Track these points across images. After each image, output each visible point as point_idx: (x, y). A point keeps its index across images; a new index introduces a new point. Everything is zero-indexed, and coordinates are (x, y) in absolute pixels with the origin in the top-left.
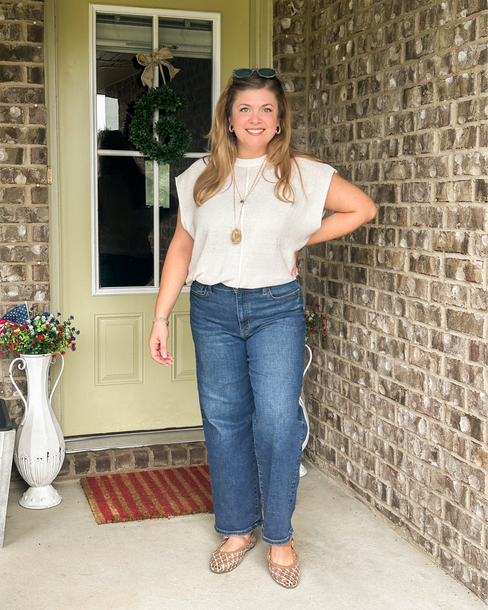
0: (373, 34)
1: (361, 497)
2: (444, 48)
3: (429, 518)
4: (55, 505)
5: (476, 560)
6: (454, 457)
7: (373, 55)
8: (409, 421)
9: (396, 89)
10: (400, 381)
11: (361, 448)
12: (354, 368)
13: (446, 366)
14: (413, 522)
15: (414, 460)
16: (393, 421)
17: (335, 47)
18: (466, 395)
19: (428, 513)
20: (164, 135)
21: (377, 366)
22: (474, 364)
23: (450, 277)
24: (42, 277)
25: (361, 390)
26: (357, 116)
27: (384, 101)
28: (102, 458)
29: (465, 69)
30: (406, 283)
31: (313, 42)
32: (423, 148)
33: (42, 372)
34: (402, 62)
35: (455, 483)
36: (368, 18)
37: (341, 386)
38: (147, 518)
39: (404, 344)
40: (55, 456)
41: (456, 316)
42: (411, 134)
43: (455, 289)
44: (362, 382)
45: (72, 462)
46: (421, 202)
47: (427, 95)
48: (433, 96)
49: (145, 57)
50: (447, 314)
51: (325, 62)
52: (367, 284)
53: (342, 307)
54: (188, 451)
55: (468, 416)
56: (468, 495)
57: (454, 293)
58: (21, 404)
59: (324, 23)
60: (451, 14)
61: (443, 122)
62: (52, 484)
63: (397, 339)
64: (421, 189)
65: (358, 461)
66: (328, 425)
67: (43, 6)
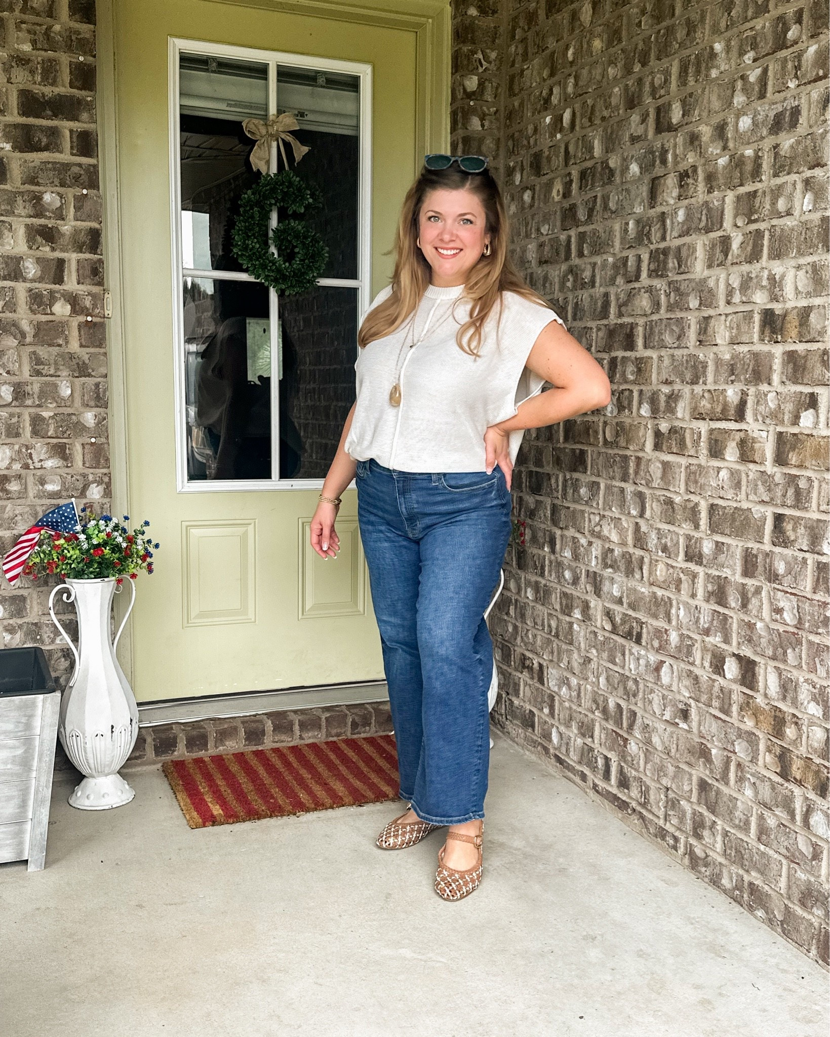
0: (605, 97)
1: (571, 775)
2: (716, 112)
3: (673, 802)
4: (124, 803)
5: (743, 858)
6: (714, 716)
7: (605, 130)
8: (646, 666)
9: (639, 179)
10: (634, 610)
11: (574, 707)
12: (565, 595)
13: (706, 586)
14: (649, 808)
15: (653, 721)
16: (623, 667)
17: (545, 120)
18: (735, 626)
19: (671, 795)
20: (286, 248)
21: (600, 590)
22: (749, 582)
23: (716, 457)
24: (98, 462)
25: (575, 626)
26: (577, 223)
27: (621, 198)
28: (194, 733)
29: (749, 143)
30: (648, 468)
31: (511, 113)
32: (680, 266)
33: (102, 606)
34: (649, 137)
35: (714, 751)
36: (597, 72)
37: (546, 621)
38: (265, 818)
39: (643, 558)
40: (123, 732)
41: (724, 513)
42: (662, 245)
43: (724, 474)
44: (577, 614)
45: (149, 740)
46: (675, 348)
47: (688, 184)
48: (697, 186)
49: (256, 126)
50: (710, 511)
51: (529, 143)
52: (589, 473)
53: (549, 508)
54: (323, 719)
55: (738, 657)
56: (733, 768)
57: (721, 479)
58: (68, 654)
59: (529, 84)
60: (729, 60)
61: (713, 224)
62: (119, 772)
63: (631, 550)
64: (674, 328)
65: (568, 726)
66: (524, 676)
67: (94, 32)
